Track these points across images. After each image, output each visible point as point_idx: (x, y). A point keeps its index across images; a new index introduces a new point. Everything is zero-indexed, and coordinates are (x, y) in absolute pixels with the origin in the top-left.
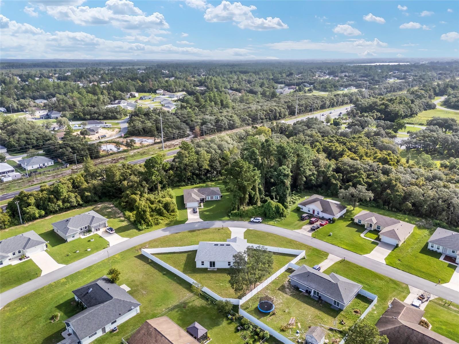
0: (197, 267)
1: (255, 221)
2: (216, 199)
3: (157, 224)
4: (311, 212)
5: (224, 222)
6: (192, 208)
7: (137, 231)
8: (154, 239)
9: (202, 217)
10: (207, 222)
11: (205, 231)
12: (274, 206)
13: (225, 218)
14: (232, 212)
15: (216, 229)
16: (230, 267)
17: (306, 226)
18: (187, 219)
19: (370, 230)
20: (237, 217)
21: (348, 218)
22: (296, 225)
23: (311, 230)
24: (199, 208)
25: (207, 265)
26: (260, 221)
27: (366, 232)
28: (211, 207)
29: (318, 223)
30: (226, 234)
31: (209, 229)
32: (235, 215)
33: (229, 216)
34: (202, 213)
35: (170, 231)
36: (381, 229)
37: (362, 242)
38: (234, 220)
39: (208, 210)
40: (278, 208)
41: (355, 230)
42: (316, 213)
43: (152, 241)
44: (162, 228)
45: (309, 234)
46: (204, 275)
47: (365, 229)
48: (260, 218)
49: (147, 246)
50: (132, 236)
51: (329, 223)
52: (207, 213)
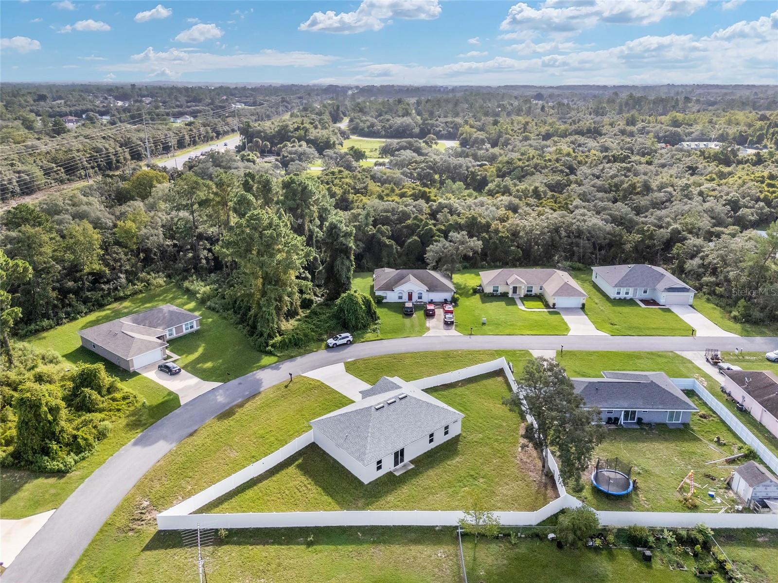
0: (366, 483)
1: (339, 342)
2: (190, 330)
3: (101, 435)
4: (405, 298)
5: (277, 368)
6: (147, 368)
7: (52, 481)
8: (145, 477)
9: (205, 375)
10: (234, 382)
11: (258, 401)
12: (361, 302)
13: (266, 360)
14: (271, 342)
15: (279, 389)
16: (433, 445)
17: (430, 323)
18: (170, 393)
19: (521, 298)
20: (290, 350)
21: (462, 291)
22: (412, 326)
23: (448, 324)
24: (174, 362)
25: (388, 465)
26: (351, 338)
27: (518, 302)
28: (201, 350)
29: (439, 312)
30: (314, 388)
31: (262, 395)
32: (283, 346)
33: (270, 353)
34: (193, 369)
35: (165, 438)
36: (536, 291)
37: (540, 318)
38: (292, 357)
39: (203, 359)
40: (367, 303)
41: (503, 304)
42: (415, 298)
43: (142, 486)
44: (129, 439)
45: (453, 332)
46: (405, 490)
47: (513, 299)
48: (348, 334)
49: (146, 504)
50: (55, 501)
51: (454, 307)
52: (209, 365)
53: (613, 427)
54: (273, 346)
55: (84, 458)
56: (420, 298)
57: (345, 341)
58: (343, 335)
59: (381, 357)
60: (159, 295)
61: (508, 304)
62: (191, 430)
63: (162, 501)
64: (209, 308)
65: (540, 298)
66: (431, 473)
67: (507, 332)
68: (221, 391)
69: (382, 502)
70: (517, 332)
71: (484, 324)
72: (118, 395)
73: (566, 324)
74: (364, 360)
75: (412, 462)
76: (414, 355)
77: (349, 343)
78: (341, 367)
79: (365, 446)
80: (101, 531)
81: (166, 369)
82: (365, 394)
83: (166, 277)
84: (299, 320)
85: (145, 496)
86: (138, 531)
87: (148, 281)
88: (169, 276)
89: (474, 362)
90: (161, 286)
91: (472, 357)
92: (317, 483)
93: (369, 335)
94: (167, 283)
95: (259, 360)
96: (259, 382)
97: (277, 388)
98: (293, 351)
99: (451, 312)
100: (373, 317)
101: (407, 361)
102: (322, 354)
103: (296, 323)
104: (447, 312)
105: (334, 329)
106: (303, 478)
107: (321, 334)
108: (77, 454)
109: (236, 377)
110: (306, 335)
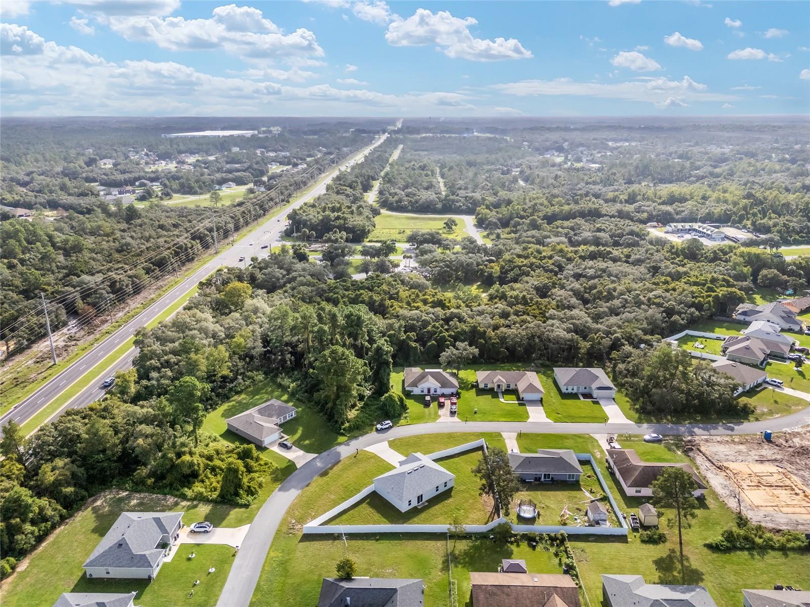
0: (403, 512)
1: (384, 427)
2: (291, 418)
3: (261, 486)
4: (426, 392)
5: (348, 445)
6: (272, 443)
7: (243, 510)
8: (290, 508)
9: (308, 449)
10: (325, 454)
11: (340, 466)
12: (397, 400)
13: (341, 439)
14: (343, 427)
15: (351, 458)
16: (438, 492)
17: (441, 412)
18: (290, 461)
19: (502, 392)
20: (355, 432)
21: (465, 386)
22: (430, 414)
23: (453, 413)
24: (286, 440)
25: (414, 503)
26: (391, 424)
27: (500, 395)
28: (299, 432)
29: (448, 403)
30: (372, 458)
31: (342, 462)
32: (350, 429)
33: (343, 435)
34: (298, 444)
35: (294, 487)
36: (512, 387)
37: (511, 408)
38: (356, 437)
39: (302, 438)
40: (401, 400)
41: (490, 396)
42: (432, 392)
43: (290, 512)
44: (275, 488)
45: (456, 419)
46: (423, 515)
47: (497, 393)
48: (389, 422)
49: (294, 521)
50: (249, 519)
51: (458, 399)
52: (307, 442)
53: (538, 483)
54: (344, 429)
55: (255, 498)
56: (435, 391)
57: (387, 426)
58: (387, 422)
59: (410, 437)
60: (262, 389)
61: (493, 397)
62: (306, 483)
63: (302, 520)
64: (298, 399)
65: (514, 392)
66: (436, 507)
67: (490, 418)
68: (318, 460)
69: (411, 521)
70: (496, 419)
71: (476, 413)
72: (262, 463)
73: (528, 413)
74: (399, 439)
75: (427, 501)
76: (430, 436)
77: (390, 427)
78: (386, 444)
79: (402, 493)
80: (276, 533)
81: (283, 446)
82: (401, 463)
83: (264, 374)
84: (357, 410)
85: (292, 517)
86: (294, 534)
87: (252, 378)
88: (265, 373)
89: (466, 441)
90: (262, 381)
91: (465, 437)
92: (378, 512)
93: (402, 421)
94: (266, 379)
95: (336, 439)
96: (339, 454)
97: (349, 457)
98: (356, 433)
99: (455, 404)
100: (404, 408)
101: (426, 440)
102: (373, 435)
103: (356, 413)
104: (453, 404)
105: (380, 417)
106: (371, 509)
107: (372, 421)
108: (252, 495)
109: (325, 451)
110: (363, 422)
